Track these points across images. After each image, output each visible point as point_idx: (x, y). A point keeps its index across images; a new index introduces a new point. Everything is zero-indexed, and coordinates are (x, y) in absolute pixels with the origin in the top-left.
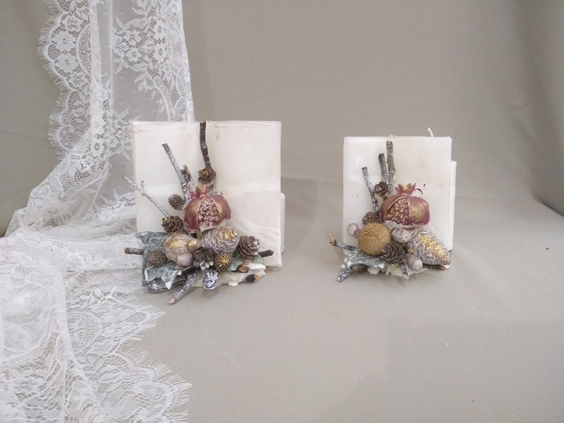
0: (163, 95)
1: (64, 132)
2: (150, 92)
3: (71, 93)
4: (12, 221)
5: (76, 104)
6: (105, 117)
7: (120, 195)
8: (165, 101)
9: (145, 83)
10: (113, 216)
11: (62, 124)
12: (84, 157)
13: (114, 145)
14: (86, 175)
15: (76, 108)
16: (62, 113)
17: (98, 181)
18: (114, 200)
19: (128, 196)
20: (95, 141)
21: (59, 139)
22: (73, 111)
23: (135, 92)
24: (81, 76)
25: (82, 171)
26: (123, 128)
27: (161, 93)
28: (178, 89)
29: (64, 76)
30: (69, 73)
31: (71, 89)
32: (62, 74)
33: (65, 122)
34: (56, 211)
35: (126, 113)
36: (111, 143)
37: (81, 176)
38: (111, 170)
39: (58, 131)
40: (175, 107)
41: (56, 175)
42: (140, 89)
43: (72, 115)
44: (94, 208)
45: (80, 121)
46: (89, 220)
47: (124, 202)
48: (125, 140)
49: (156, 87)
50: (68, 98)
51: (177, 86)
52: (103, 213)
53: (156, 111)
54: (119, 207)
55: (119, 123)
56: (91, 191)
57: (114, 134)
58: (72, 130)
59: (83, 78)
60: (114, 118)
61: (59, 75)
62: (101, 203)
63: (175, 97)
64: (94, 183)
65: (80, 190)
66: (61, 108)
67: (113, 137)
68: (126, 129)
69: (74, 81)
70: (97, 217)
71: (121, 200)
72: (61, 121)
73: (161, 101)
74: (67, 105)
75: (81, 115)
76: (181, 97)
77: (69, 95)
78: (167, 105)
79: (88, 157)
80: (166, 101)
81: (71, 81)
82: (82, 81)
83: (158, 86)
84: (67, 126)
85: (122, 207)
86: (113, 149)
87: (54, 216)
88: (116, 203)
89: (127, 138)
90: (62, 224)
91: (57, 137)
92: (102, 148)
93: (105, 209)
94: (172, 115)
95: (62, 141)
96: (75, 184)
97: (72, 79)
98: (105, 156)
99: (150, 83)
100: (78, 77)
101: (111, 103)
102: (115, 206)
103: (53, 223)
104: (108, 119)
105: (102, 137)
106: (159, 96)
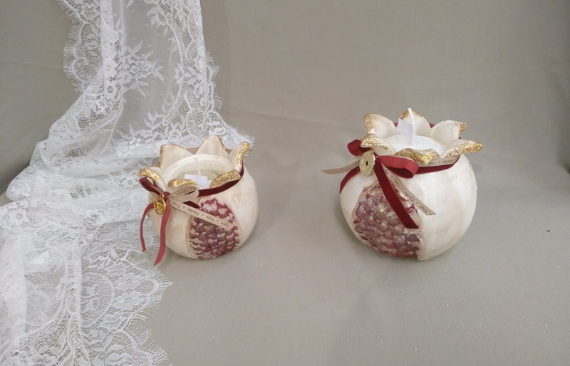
0: (175, 35)
1: (79, 64)
2: (162, 28)
3: (83, 25)
4: (35, 152)
5: (88, 37)
6: (116, 59)
7: (135, 131)
8: (177, 40)
9: (157, 18)
10: (129, 153)
11: (76, 56)
12: (98, 97)
13: (128, 81)
14: (101, 116)
15: (89, 40)
16: (76, 45)
17: (113, 121)
18: (130, 135)
19: (143, 133)
20: (108, 83)
21: (74, 71)
22: (87, 44)
23: (147, 25)
24: (93, 8)
25: (97, 113)
26: (137, 63)
27: (174, 31)
28: (189, 32)
29: (75, 8)
30: (80, 5)
31: (83, 21)
32: (73, 5)
33: (79, 55)
34: (76, 144)
35: (138, 48)
36: (125, 79)
37: (96, 117)
38: (126, 106)
39: (73, 63)
40: (187, 49)
41: (73, 114)
42: (153, 23)
43: (86, 48)
44: (111, 142)
45: (94, 54)
46: (107, 152)
47: (139, 140)
48: (139, 75)
49: (168, 24)
50: (81, 31)
51: (188, 29)
52: (120, 147)
53: (168, 49)
54: (134, 144)
55: (133, 58)
56: (108, 130)
57: (128, 69)
58: (86, 63)
59: (95, 10)
60: (127, 54)
61: (70, 6)
62: (117, 137)
63: (187, 39)
64: (110, 124)
65: (96, 130)
66: (75, 41)
67: (127, 73)
68: (140, 64)
69: (85, 13)
70: (115, 151)
71: (137, 137)
72: (75, 53)
73: (173, 39)
74: (80, 37)
75: (95, 48)
76: (193, 41)
77: (82, 28)
78: (179, 46)
79: (102, 97)
80: (178, 42)
81: (82, 13)
82: (94, 13)
83: (171, 23)
84: (82, 58)
85: (138, 145)
86: (127, 85)
87: (75, 148)
88: (131, 139)
89: (141, 74)
90: (82, 154)
91: (72, 69)
92: (115, 89)
93: (121, 143)
94: (184, 58)
95: (77, 73)
96: (90, 124)
97: (84, 10)
98: (119, 96)
99: (162, 18)
100: (89, 10)
101: (122, 42)
102: (131, 142)
103: (73, 154)
104: (121, 60)
105: (114, 79)
106: (171, 34)
